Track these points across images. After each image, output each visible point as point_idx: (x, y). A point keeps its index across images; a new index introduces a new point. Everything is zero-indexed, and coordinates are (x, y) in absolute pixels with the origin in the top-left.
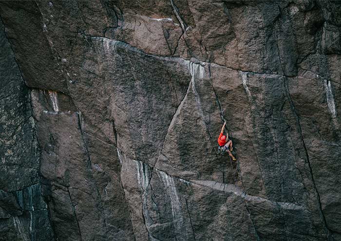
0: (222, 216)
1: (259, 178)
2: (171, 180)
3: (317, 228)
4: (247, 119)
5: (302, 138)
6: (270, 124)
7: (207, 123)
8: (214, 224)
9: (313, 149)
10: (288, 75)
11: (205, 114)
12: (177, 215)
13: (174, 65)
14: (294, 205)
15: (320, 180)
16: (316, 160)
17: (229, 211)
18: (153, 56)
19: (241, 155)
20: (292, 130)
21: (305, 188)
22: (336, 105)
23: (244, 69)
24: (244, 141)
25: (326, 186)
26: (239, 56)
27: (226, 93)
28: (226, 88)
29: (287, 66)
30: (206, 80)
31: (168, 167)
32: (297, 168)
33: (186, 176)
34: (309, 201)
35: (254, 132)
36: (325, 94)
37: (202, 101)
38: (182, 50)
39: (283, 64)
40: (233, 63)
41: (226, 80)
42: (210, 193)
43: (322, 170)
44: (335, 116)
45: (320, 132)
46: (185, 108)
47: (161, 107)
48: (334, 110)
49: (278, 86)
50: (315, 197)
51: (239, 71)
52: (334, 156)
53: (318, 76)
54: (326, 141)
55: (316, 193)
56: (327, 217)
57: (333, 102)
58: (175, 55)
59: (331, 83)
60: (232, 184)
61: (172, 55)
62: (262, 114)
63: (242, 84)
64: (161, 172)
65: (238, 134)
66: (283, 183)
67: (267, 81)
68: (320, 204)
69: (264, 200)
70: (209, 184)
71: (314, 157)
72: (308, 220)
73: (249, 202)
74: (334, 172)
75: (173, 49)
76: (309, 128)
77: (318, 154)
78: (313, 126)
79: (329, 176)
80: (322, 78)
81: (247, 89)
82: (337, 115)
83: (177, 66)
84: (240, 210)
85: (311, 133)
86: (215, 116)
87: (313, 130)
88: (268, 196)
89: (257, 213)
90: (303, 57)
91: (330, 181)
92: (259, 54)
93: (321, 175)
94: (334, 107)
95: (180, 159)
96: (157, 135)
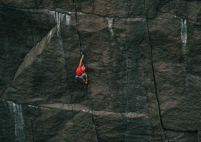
0: (66, 130)
1: (107, 97)
2: (19, 107)
3: (154, 128)
4: (105, 53)
5: (152, 63)
6: (126, 55)
7: (66, 59)
8: (57, 137)
9: (161, 71)
10: (149, 17)
11: (65, 52)
12: (20, 134)
13: (40, 15)
14: (136, 113)
15: (162, 92)
16: (162, 78)
17: (74, 126)
18: (17, 9)
19: (93, 81)
20: (145, 57)
21: (148, 100)
22: (187, 37)
23: (112, 16)
24: (99, 70)
25: (166, 97)
26: (108, 6)
27: (89, 35)
28: (90, 31)
29: (150, 11)
30: (72, 26)
31: (17, 97)
32: (144, 86)
33: (36, 102)
34: (150, 109)
35: (110, 63)
36: (180, 30)
37: (64, 42)
38: (48, 3)
39: (147, 10)
40: (101, 11)
41: (92, 25)
42: (59, 113)
43: (165, 85)
44: (185, 45)
45: (168, 57)
46: (47, 49)
47: (14, 48)
48: (186, 41)
49: (141, 27)
50: (156, 105)
51: (105, 17)
52: (178, 74)
53: (175, 16)
54: (172, 63)
55: (157, 103)
56: (164, 120)
57: (186, 35)
58: (39, 7)
59: (186, 22)
60: (78, 103)
61: (37, 7)
62: (121, 48)
63: (108, 28)
64: (9, 102)
65: (93, 65)
66: (129, 98)
67: (131, 23)
68: (160, 110)
69: (110, 113)
70: (58, 106)
71: (160, 76)
72: (148, 123)
73: (97, 116)
74: (175, 86)
75: (38, 3)
76: (159, 55)
77: (164, 73)
78: (164, 53)
79: (170, 89)
80: (180, 18)
81: (112, 30)
82: (187, 44)
83: (43, 16)
84: (86, 123)
85: (160, 58)
86: (75, 53)
87: (163, 56)
88: (114, 109)
89: (101, 124)
90: (164, 3)
91: (170, 93)
92: (126, 4)
93: (164, 89)
94: (186, 38)
95: (32, 89)
96: (7, 71)
